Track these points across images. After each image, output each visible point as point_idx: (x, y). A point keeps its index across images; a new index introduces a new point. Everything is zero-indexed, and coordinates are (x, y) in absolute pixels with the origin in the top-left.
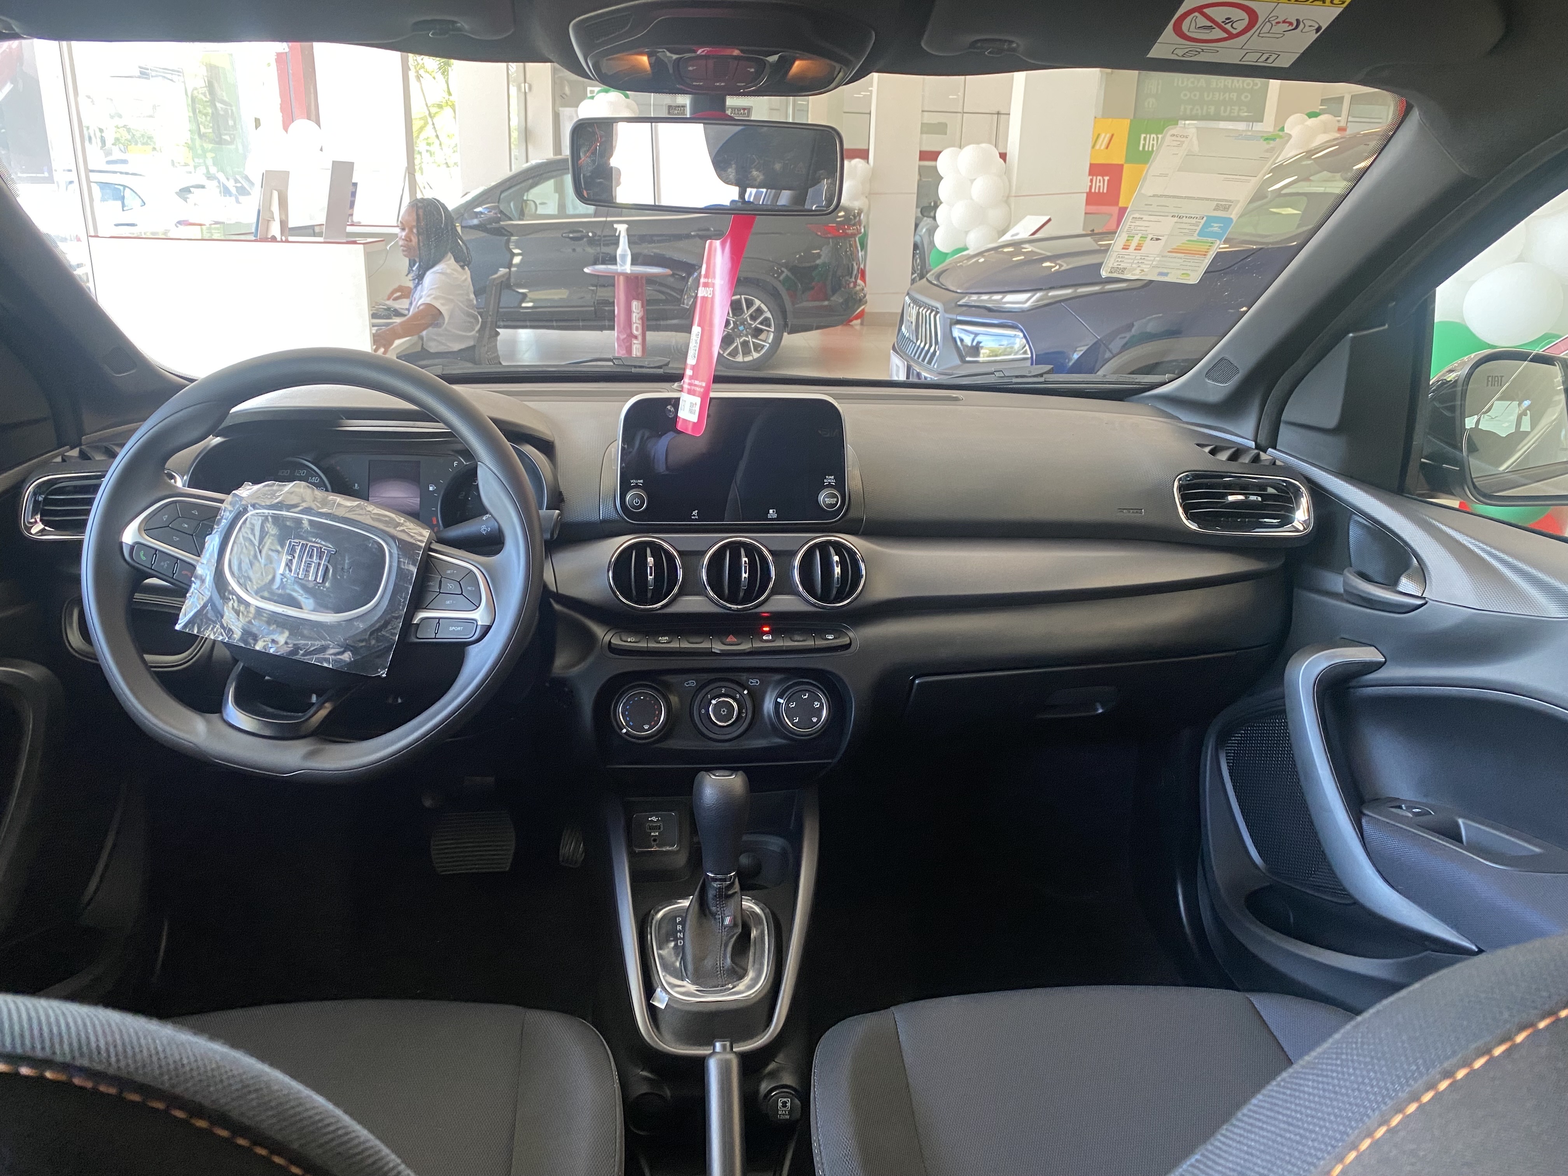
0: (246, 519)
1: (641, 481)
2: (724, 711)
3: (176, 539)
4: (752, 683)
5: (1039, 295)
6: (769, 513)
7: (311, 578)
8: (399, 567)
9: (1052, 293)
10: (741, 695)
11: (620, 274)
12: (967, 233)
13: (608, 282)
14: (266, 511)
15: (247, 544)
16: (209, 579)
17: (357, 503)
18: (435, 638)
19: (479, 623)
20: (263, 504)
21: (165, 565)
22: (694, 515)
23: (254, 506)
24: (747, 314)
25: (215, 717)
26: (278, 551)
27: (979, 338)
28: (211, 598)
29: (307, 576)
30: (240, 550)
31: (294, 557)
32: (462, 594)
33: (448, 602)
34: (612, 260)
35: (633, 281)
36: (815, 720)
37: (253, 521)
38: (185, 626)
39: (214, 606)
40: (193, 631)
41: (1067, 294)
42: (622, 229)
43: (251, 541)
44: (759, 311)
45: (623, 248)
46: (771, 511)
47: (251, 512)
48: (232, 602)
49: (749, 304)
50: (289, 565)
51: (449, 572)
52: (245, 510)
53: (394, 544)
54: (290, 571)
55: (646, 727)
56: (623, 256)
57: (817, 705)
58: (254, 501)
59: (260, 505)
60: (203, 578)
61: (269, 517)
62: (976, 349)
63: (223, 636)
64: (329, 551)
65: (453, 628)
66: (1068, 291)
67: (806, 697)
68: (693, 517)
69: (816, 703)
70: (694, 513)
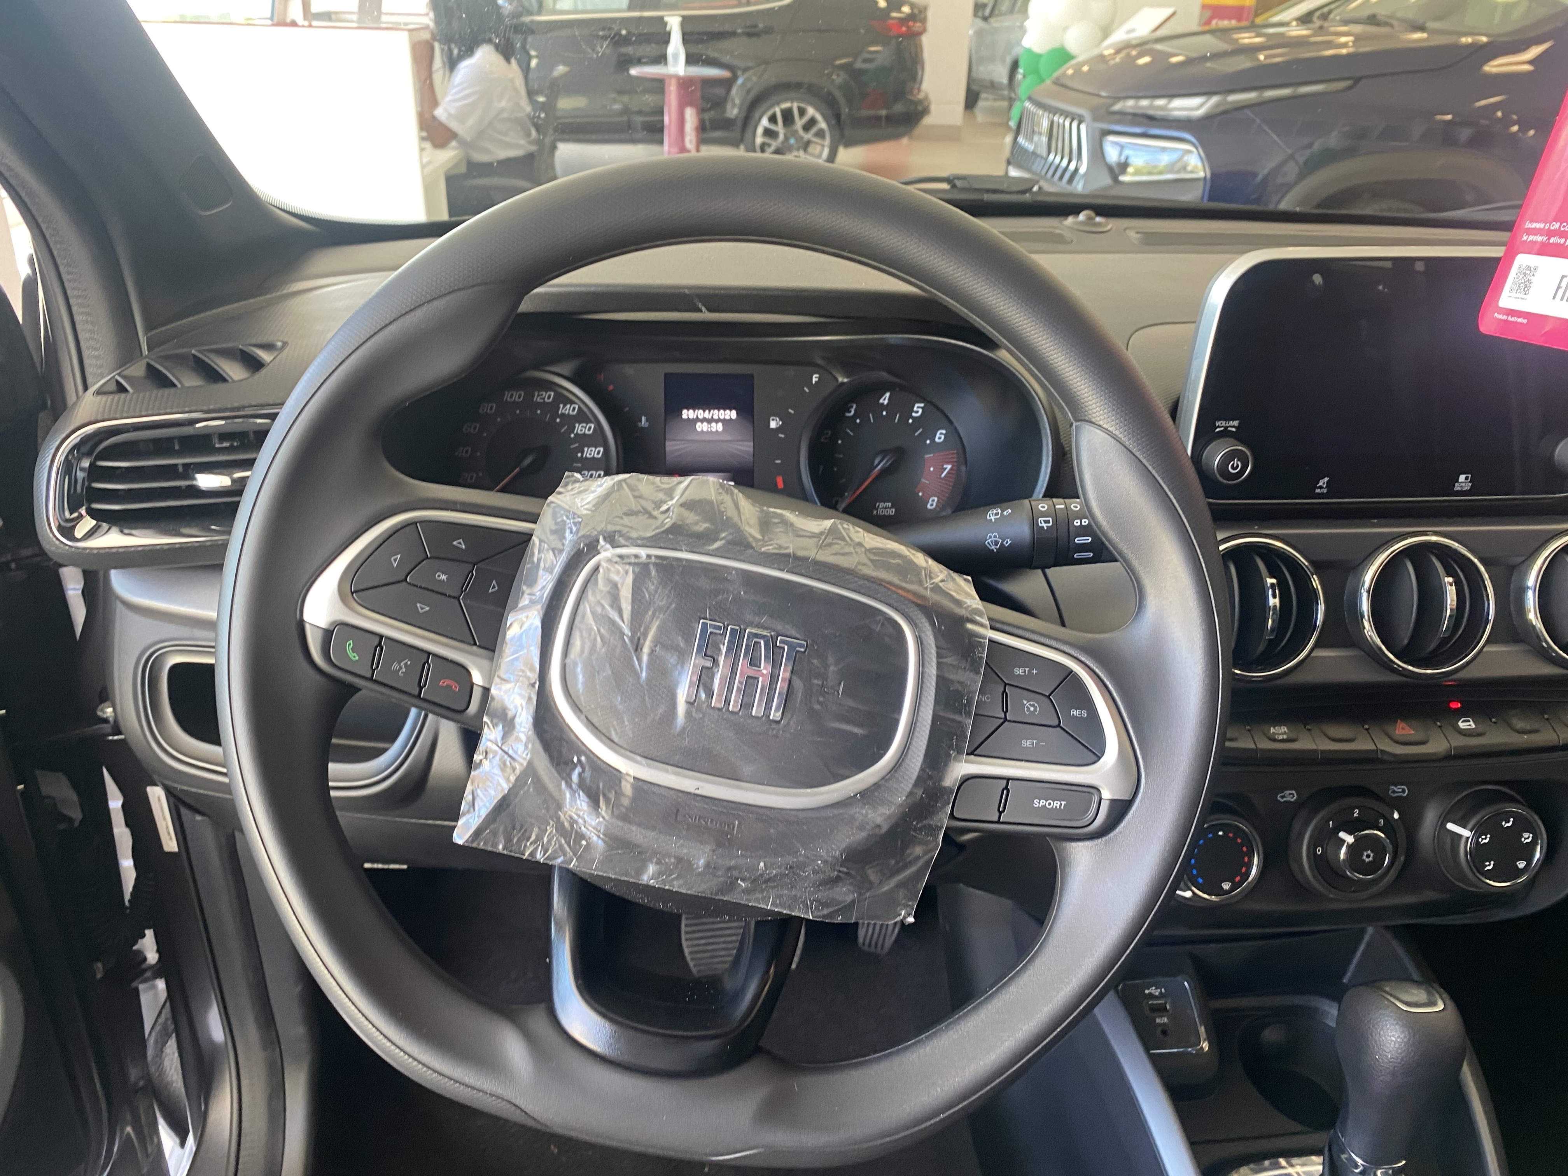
0: (596, 569)
1: (1236, 423)
2: (1368, 856)
3: (423, 608)
4: (1394, 792)
5: (1215, 99)
6: (1457, 481)
7: (757, 710)
8: (940, 679)
9: (1232, 98)
10: (1389, 820)
11: (671, 77)
12: (1065, 29)
13: (658, 85)
14: (643, 552)
15: (602, 630)
16: (524, 719)
17: (828, 523)
18: (998, 822)
19: (1106, 795)
20: (634, 535)
21: (401, 667)
22: (1321, 487)
23: (611, 540)
26: (676, 649)
27: (1127, 152)
28: (530, 763)
29: (747, 705)
30: (588, 644)
31: (715, 662)
32: (1059, 726)
33: (1027, 743)
34: (662, 59)
35: (685, 83)
36: (1521, 865)
37: (616, 578)
38: (477, 833)
39: (537, 780)
40: (495, 845)
42: (674, 23)
43: (613, 623)
44: (812, 122)
45: (676, 47)
46: (1462, 478)
47: (606, 552)
48: (578, 770)
49: (802, 112)
50: (704, 679)
51: (1019, 671)
52: (592, 548)
53: (927, 625)
54: (710, 694)
55: (1226, 886)
56: (676, 56)
57: (1527, 837)
58: (610, 528)
59: (628, 538)
60: (510, 714)
61: (651, 567)
63: (565, 855)
64: (791, 647)
65: (1043, 802)
66: (1251, 96)
67: (1509, 824)
68: (1318, 491)
69: (1526, 835)
70: (1321, 484)
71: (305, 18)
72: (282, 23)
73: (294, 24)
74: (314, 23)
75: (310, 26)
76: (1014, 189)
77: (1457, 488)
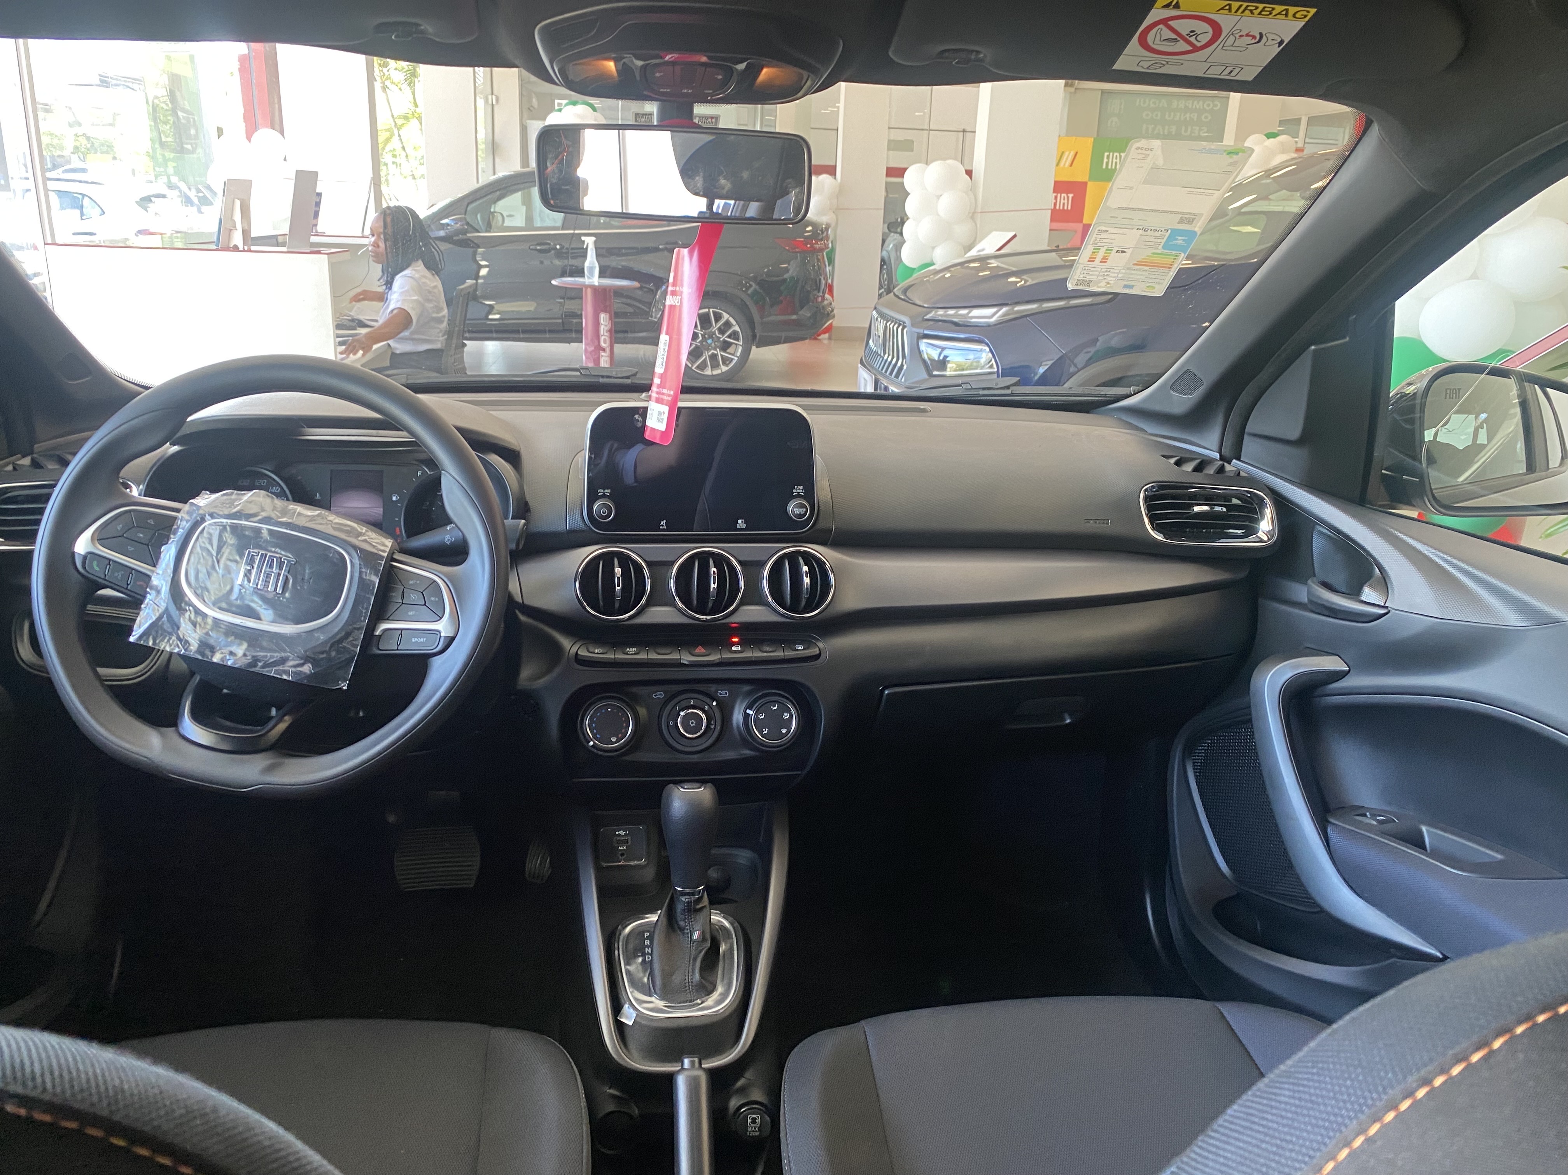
0: (204, 529)
1: (609, 491)
2: (692, 723)
3: (131, 549)
4: (721, 694)
5: (1004, 309)
6: (737, 523)
7: (271, 588)
8: (360, 577)
9: (1018, 308)
10: (710, 706)
11: (587, 287)
12: (933, 248)
13: (576, 294)
14: (224, 521)
15: (204, 554)
16: (165, 589)
17: (317, 512)
18: (398, 650)
19: (443, 634)
20: (221, 513)
21: (119, 575)
22: (662, 525)
23: (212, 516)
24: (715, 327)
25: (170, 731)
26: (236, 561)
27: (945, 353)
28: (167, 609)
29: (266, 585)
30: (197, 560)
31: (253, 567)
32: (425, 605)
33: (411, 613)
34: (580, 272)
35: (600, 293)
36: (784, 731)
37: (212, 531)
38: (140, 638)
39: (170, 617)
40: (148, 643)
41: (1032, 309)
42: (589, 241)
43: (208, 550)
44: (728, 324)
45: (591, 261)
46: (740, 521)
47: (209, 521)
48: (188, 613)
49: (718, 317)
50: (248, 574)
51: (411, 582)
52: (203, 520)
53: (355, 554)
54: (249, 581)
55: (614, 739)
56: (591, 269)
57: (786, 716)
58: (212, 510)
59: (218, 515)
60: (159, 588)
61: (228, 528)
62: (942, 364)
63: (179, 647)
64: (288, 561)
65: (416, 639)
66: (1033, 306)
67: (775, 708)
68: (661, 527)
69: (785, 714)
70: (662, 523)
71: (244, 244)
72: (227, 249)
73: (236, 249)
74: (253, 248)
75: (250, 251)
76: (619, 375)
77: (738, 527)
